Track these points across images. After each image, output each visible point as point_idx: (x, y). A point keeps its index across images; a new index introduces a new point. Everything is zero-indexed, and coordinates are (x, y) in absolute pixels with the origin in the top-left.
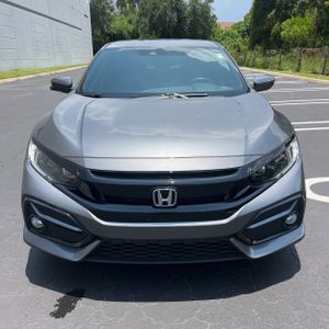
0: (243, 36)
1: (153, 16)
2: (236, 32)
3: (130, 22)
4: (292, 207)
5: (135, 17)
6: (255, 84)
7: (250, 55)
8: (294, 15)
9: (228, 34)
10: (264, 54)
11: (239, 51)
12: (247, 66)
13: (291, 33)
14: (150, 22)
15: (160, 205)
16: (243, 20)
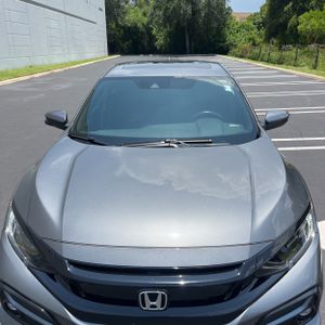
0: (259, 28)
1: (167, 8)
2: (251, 24)
3: (145, 14)
4: (306, 304)
5: (149, 10)
6: (267, 123)
7: (265, 49)
8: (312, 8)
9: (243, 26)
10: (280, 49)
11: (254, 44)
12: (262, 60)
13: (309, 27)
14: (164, 15)
15: (147, 308)
16: (259, 10)
